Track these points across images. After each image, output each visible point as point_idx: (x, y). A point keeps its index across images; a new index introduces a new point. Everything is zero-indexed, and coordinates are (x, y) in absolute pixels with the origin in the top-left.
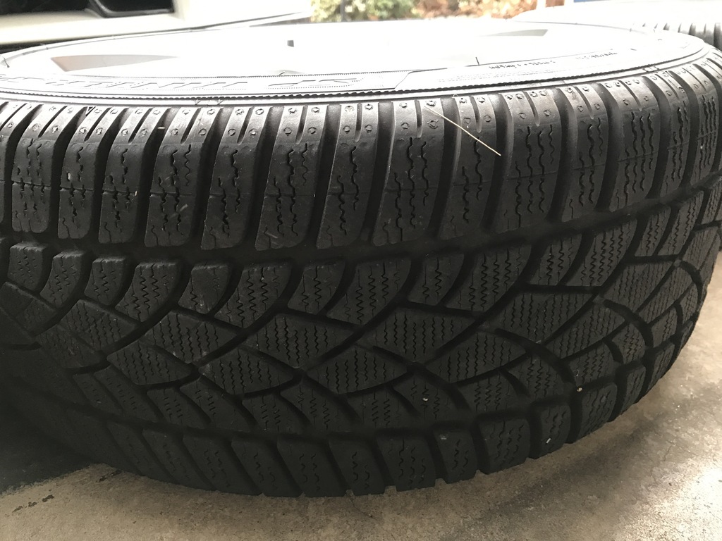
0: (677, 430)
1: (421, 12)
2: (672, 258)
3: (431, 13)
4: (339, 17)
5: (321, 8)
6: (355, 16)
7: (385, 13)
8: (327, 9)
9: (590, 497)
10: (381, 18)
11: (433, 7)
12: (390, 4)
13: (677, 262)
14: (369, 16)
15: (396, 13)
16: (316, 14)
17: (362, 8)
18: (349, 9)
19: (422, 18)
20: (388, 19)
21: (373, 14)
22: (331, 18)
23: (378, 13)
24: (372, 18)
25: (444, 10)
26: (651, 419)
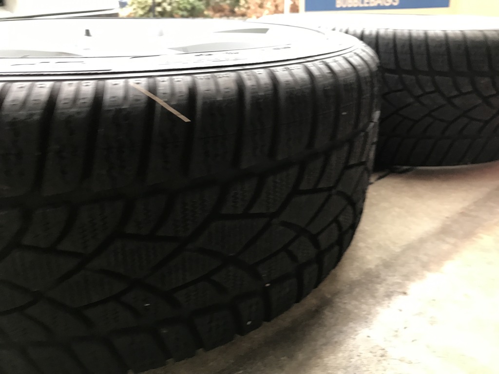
0: (345, 303)
1: (211, 13)
2: (330, 189)
3: (218, 15)
4: (151, 14)
5: (138, 7)
6: (163, 14)
7: (185, 13)
8: (143, 8)
9: (282, 358)
10: (183, 17)
11: (219, 11)
12: (189, 7)
13: (334, 191)
14: (174, 14)
15: (193, 13)
16: (134, 11)
17: (169, 8)
18: (159, 9)
19: (212, 17)
20: (187, 17)
21: (177, 14)
22: (145, 16)
23: (181, 13)
24: (176, 16)
25: (227, 12)
26: (329, 296)
